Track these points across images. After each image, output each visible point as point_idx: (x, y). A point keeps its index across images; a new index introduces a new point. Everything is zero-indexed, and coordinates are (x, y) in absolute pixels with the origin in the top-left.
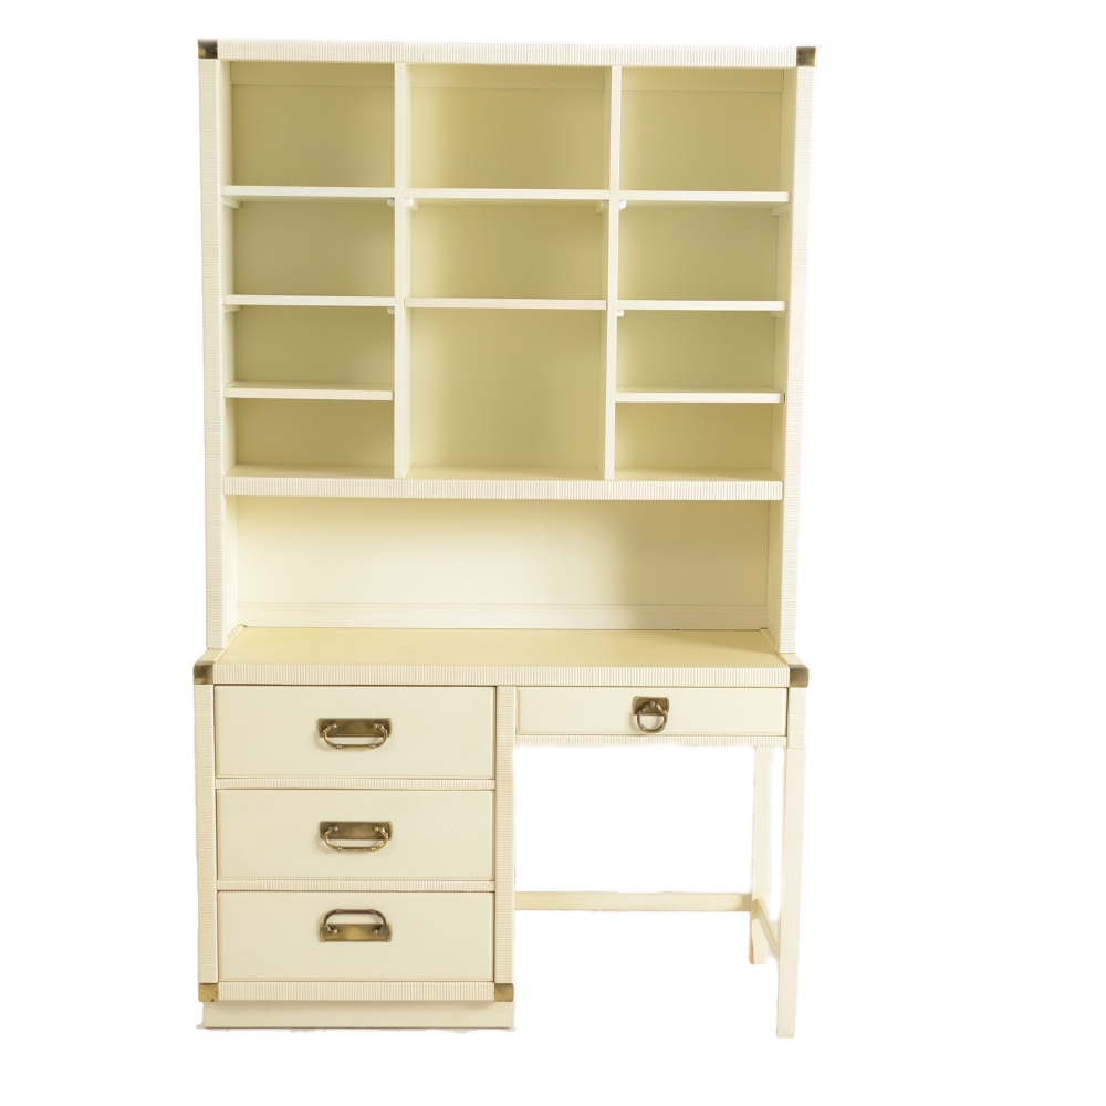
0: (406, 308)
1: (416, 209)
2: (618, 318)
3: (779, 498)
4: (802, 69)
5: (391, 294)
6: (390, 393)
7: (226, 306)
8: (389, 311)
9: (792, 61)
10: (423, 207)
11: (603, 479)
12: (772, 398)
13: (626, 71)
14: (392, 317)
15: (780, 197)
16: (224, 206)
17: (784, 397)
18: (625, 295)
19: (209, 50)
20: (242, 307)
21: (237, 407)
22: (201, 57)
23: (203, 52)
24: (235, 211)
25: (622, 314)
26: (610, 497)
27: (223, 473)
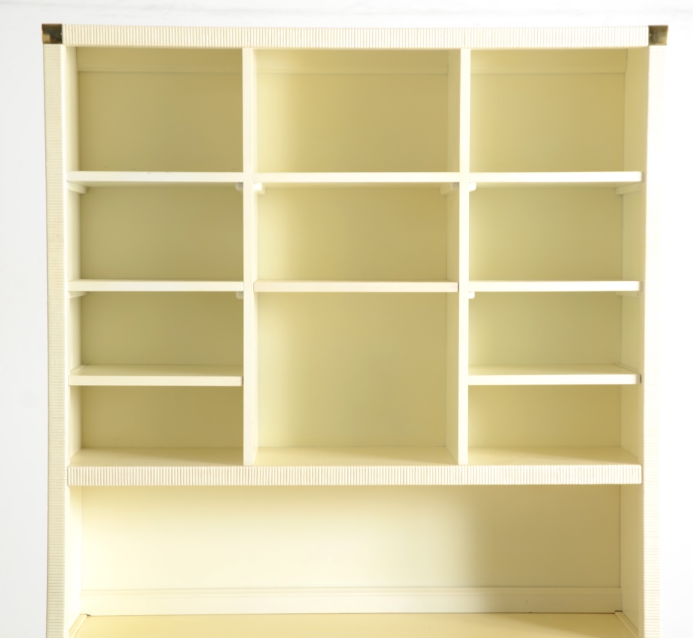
0: (254, 292)
1: (263, 193)
2: (470, 301)
3: (638, 481)
4: (653, 48)
5: (240, 278)
6: (239, 378)
7: (71, 293)
8: (238, 297)
9: (643, 39)
10: (270, 189)
11: (456, 463)
12: (628, 379)
13: (476, 54)
14: (241, 302)
15: (632, 177)
16: (70, 191)
17: (640, 379)
18: (476, 276)
19: (53, 34)
20: (88, 293)
21: (83, 395)
22: (45, 42)
23: (48, 37)
24: (81, 196)
25: (473, 296)
26: (464, 482)
27: (67, 463)
